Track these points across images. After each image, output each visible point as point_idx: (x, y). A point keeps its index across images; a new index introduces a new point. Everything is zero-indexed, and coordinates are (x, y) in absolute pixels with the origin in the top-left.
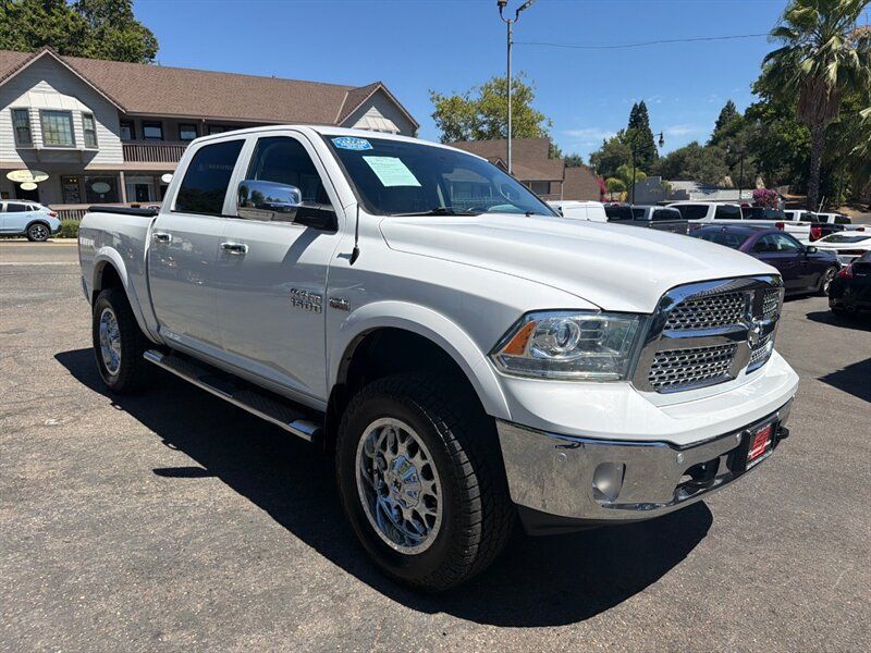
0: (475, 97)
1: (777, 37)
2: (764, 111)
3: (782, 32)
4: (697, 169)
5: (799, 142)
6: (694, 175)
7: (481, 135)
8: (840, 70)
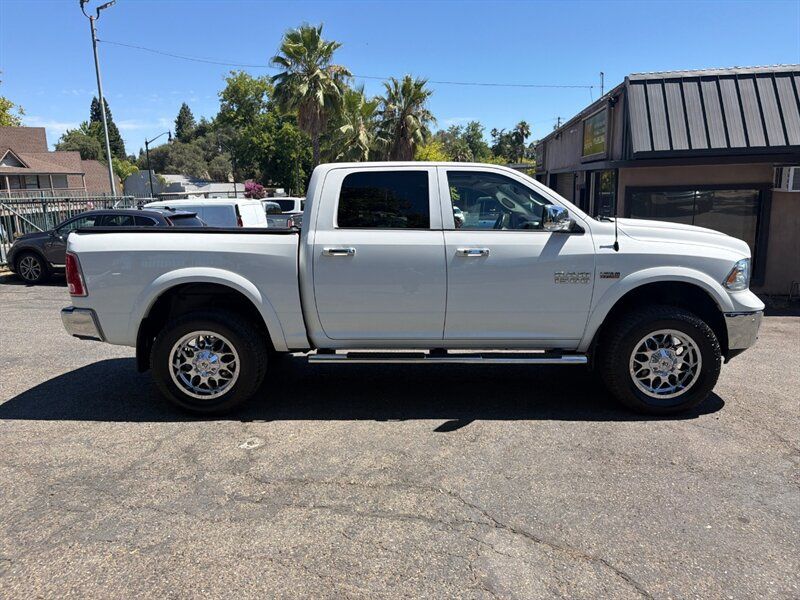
1: (276, 64)
2: (236, 117)
3: (278, 60)
4: (180, 164)
5: (266, 145)
6: (179, 169)
8: (325, 96)
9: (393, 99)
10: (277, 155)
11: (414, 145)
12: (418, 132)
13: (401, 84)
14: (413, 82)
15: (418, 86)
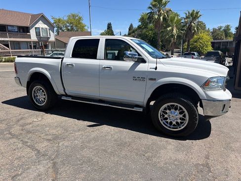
0: (66, 18)
2: (142, 27)
3: (150, 8)
5: (150, 35)
7: (68, 30)
8: (163, 18)
9: (187, 17)
10: (153, 38)
11: (194, 33)
12: (195, 28)
13: (191, 12)
14: (195, 11)
15: (197, 13)
